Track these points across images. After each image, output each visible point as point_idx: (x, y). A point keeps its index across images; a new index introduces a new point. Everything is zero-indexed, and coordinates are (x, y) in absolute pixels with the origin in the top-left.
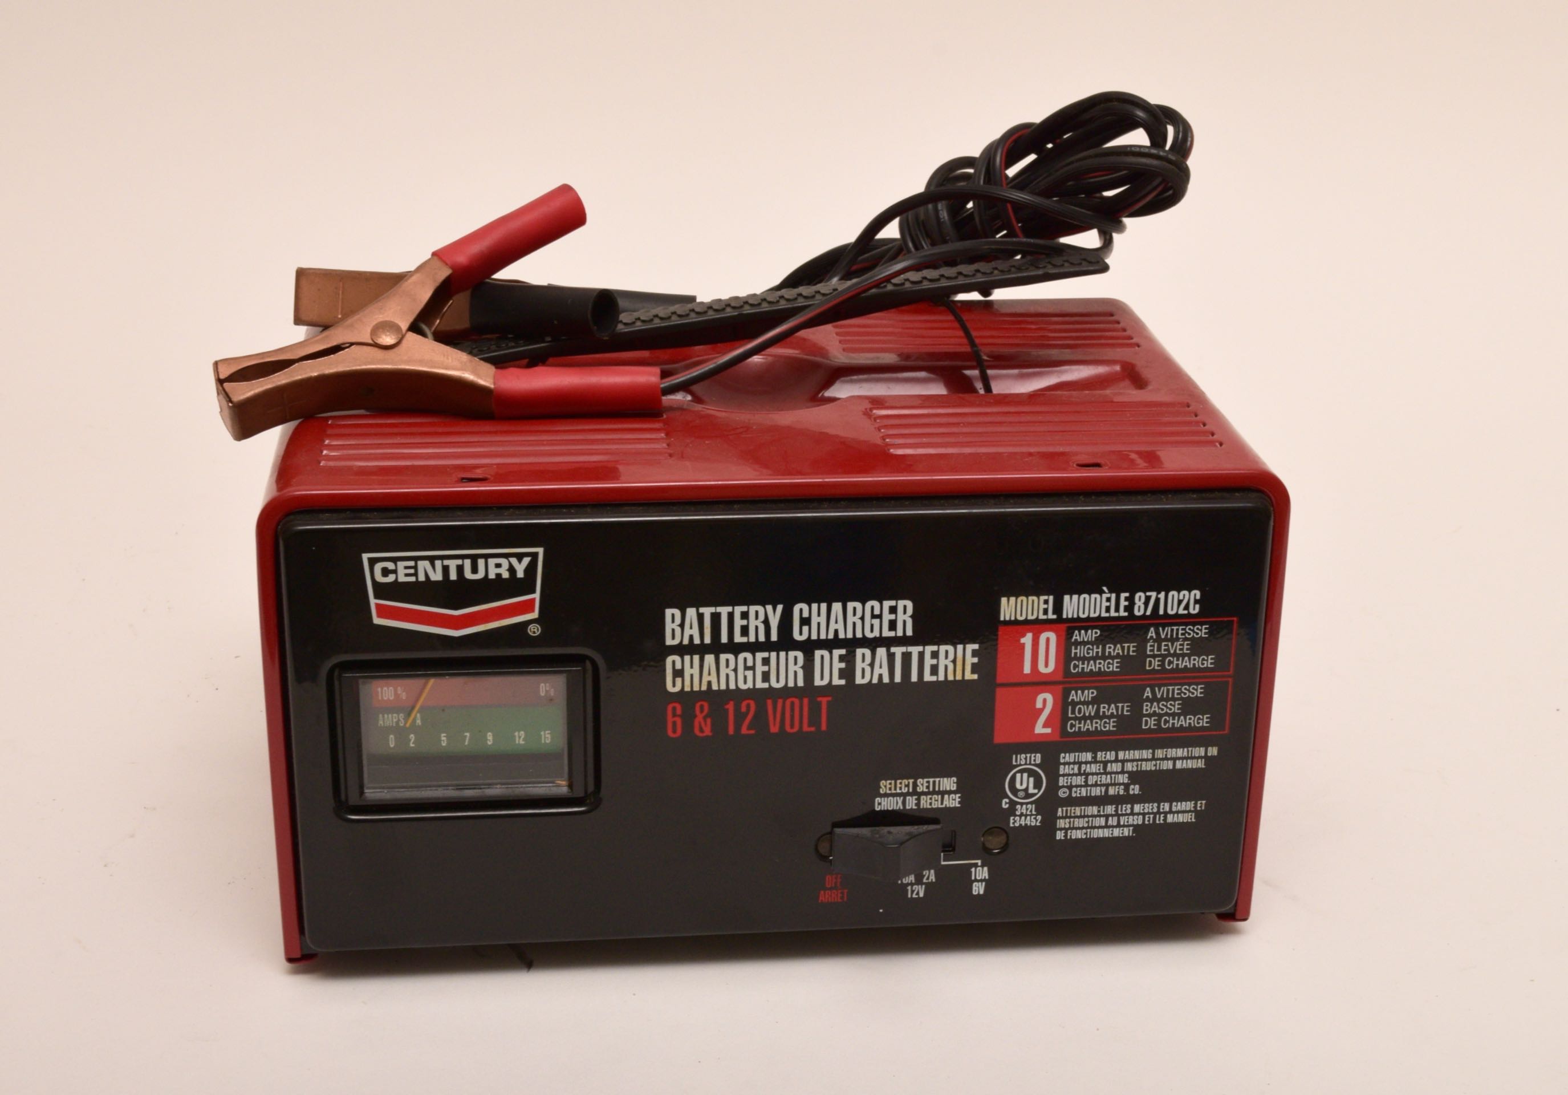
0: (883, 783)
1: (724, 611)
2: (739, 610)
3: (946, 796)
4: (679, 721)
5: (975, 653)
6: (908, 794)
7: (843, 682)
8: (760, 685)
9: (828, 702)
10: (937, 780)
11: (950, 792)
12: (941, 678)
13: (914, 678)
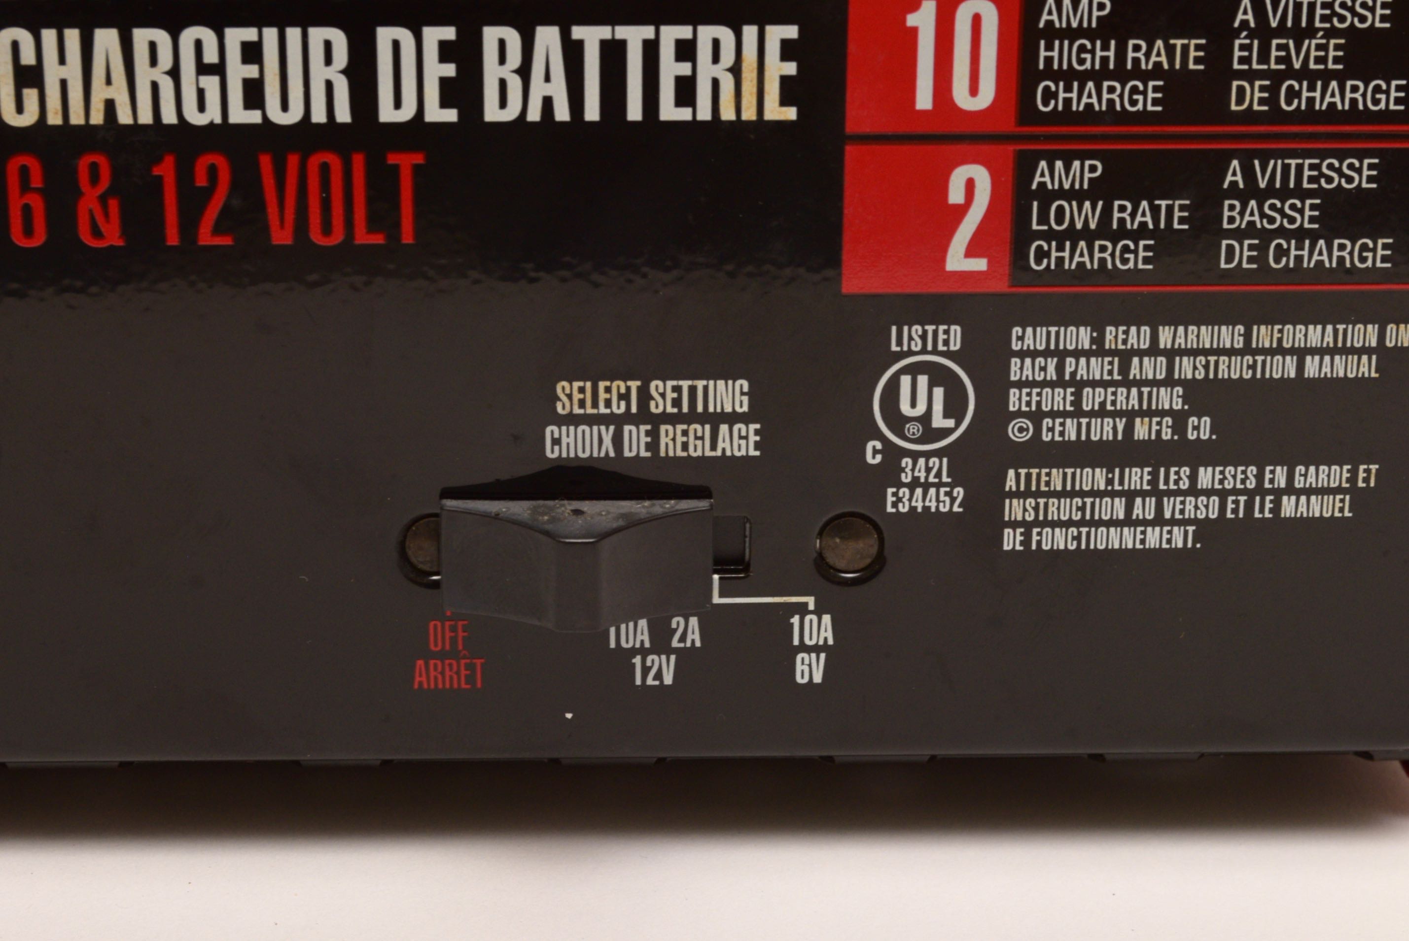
0: (562, 388)
3: (724, 428)
4: (37, 203)
5: (788, 50)
6: (627, 418)
7: (451, 115)
8: (240, 115)
9: (417, 169)
10: (700, 384)
11: (732, 418)
12: (704, 113)
13: (634, 112)
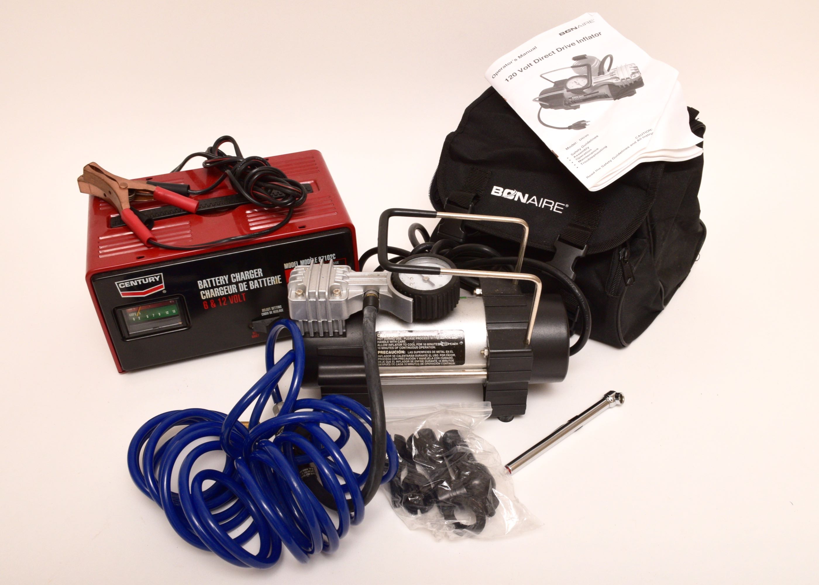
0: (262, 310)
1: (213, 279)
2: (217, 278)
3: (279, 310)
4: (207, 305)
5: (280, 277)
6: (270, 311)
7: (247, 289)
8: (226, 294)
9: (244, 294)
10: (276, 307)
11: (280, 309)
12: (272, 284)
13: (265, 285)
